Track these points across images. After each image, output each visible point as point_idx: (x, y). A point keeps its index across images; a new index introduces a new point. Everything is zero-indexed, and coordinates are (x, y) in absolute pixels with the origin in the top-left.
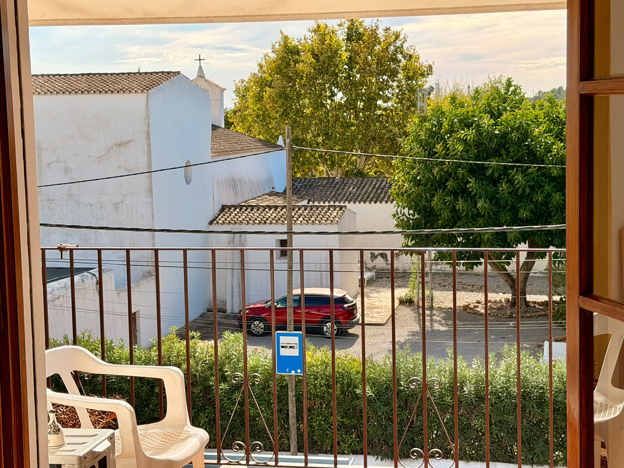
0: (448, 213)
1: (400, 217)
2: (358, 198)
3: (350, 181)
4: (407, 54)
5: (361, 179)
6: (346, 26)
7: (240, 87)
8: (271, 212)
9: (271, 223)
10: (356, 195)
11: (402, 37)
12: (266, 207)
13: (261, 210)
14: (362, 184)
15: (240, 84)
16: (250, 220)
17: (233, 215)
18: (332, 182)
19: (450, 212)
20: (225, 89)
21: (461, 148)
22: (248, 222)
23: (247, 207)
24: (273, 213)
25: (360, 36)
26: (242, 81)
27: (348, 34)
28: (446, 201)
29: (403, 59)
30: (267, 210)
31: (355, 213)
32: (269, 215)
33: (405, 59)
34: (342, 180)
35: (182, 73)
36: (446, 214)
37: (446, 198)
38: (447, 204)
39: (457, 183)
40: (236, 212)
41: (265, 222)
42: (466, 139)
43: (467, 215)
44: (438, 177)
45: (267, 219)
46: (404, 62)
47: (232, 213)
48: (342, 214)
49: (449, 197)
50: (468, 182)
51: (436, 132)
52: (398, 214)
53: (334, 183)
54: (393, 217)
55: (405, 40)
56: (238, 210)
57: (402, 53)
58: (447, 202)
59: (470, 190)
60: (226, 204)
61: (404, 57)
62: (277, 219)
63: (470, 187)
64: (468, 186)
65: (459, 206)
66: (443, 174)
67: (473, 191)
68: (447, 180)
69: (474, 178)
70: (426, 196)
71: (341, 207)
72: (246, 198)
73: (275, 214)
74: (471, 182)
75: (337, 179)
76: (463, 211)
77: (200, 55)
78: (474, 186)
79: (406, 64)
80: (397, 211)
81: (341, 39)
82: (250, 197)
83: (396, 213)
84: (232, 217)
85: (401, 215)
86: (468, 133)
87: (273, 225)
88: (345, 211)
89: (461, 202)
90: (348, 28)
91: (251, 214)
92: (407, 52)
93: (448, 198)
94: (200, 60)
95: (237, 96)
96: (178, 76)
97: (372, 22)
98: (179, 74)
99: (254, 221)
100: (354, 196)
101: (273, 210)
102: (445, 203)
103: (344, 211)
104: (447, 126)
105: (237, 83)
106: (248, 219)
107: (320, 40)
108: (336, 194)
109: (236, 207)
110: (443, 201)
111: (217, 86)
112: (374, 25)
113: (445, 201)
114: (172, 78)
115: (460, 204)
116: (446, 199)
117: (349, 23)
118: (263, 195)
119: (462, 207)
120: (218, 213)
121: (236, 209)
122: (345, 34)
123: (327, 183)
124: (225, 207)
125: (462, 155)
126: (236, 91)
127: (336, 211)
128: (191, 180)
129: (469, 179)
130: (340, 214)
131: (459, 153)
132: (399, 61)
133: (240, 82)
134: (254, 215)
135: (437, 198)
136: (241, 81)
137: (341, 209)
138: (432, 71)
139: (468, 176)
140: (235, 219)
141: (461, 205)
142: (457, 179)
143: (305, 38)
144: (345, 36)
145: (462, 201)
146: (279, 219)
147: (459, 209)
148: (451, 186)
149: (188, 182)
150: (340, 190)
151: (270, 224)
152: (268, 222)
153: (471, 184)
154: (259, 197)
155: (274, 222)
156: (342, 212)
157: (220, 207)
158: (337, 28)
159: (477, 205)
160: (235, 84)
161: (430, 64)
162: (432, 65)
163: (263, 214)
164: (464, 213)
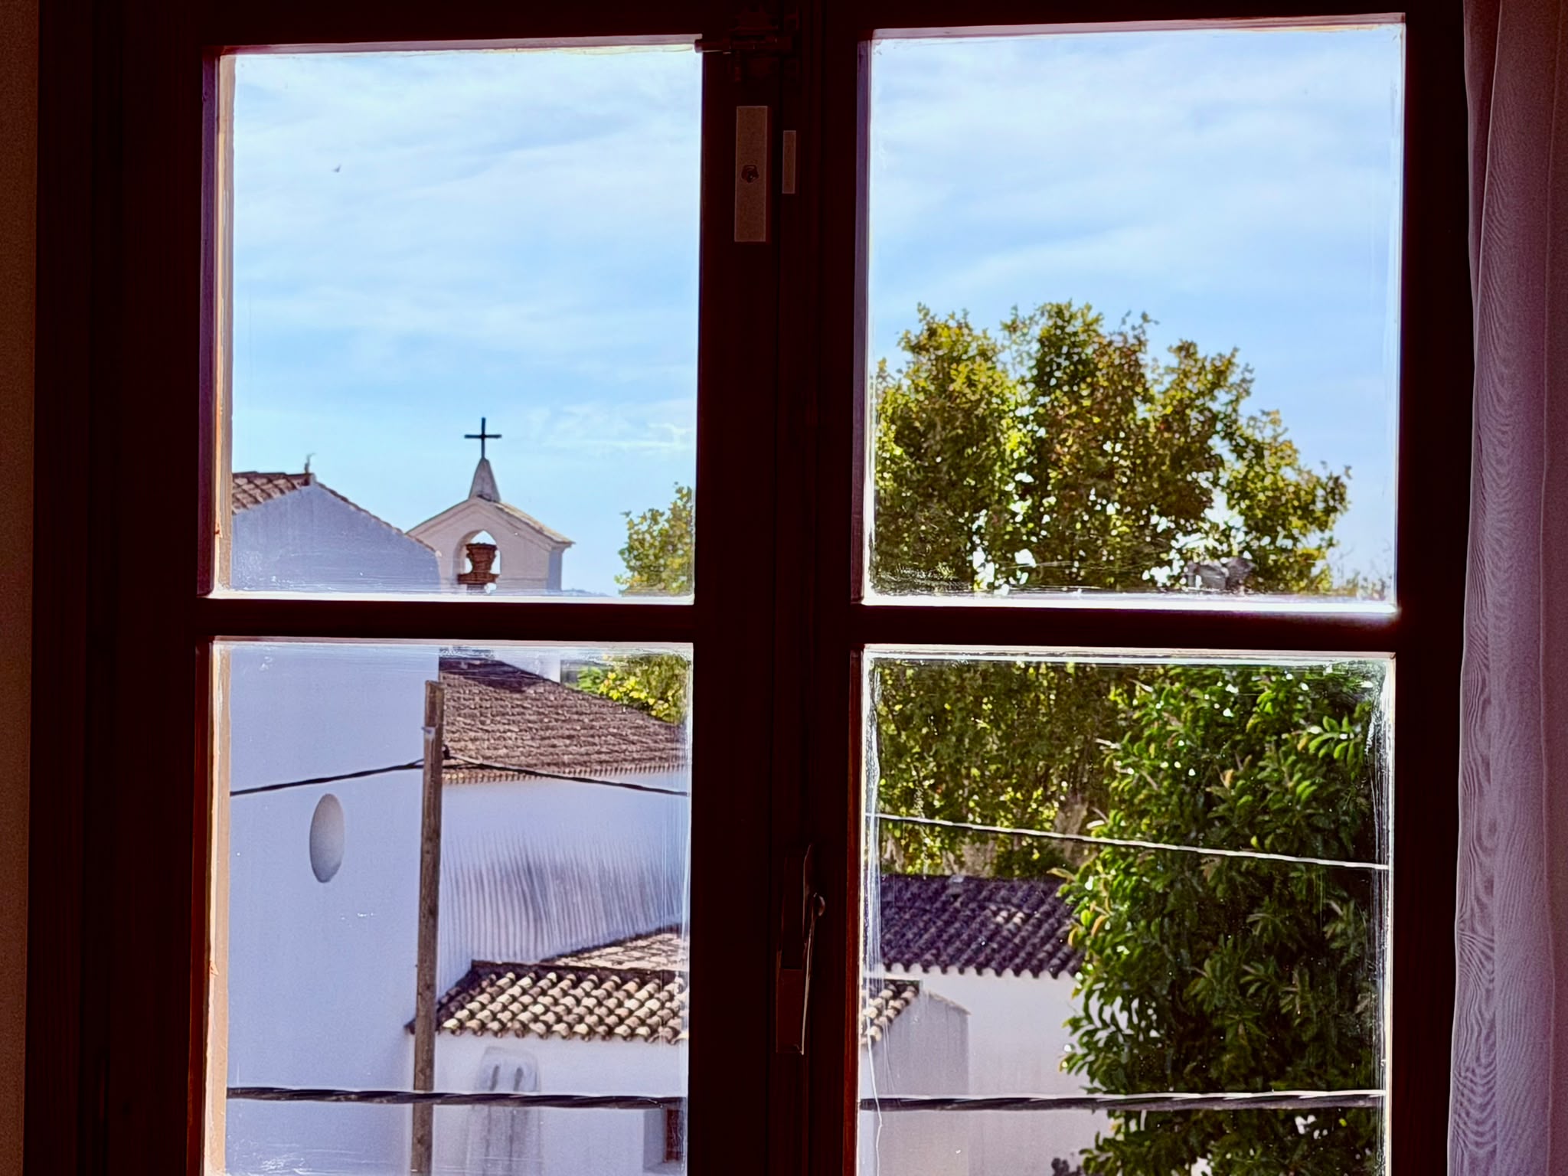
0: (1249, 1024)
1: (1096, 1030)
2: (1016, 955)
3: (1003, 892)
4: (1247, 441)
5: (1042, 885)
6: (1037, 331)
7: (648, 537)
8: (643, 994)
9: (633, 1034)
10: (1010, 946)
11: (1234, 378)
12: (629, 976)
13: (608, 985)
14: (1042, 902)
15: (644, 527)
16: (559, 1020)
17: (504, 998)
18: (937, 893)
19: (1257, 1021)
20: (568, 544)
21: (1305, 789)
22: (549, 1027)
23: (561, 972)
24: (651, 996)
25: (1082, 371)
26: (655, 516)
27: (1041, 364)
28: (1249, 978)
29: (1229, 457)
30: (631, 986)
31: (962, 1012)
32: (631, 1004)
33: (1240, 456)
34: (972, 886)
35: (320, 479)
36: (1239, 1030)
37: (1247, 968)
38: (1252, 990)
39: (1290, 918)
40: (516, 990)
41: (610, 1032)
42: (1329, 755)
43: (1320, 1037)
44: (1220, 888)
45: (621, 1021)
46: (1234, 467)
47: (502, 991)
48: (898, 1012)
49: (1261, 967)
50: (1330, 915)
51: (1232, 725)
52: (1089, 1017)
53: (943, 898)
54: (1069, 1029)
55: (1244, 389)
56: (526, 982)
57: (1229, 435)
58: (1250, 983)
59: (1336, 945)
60: (489, 959)
61: (1239, 452)
62: (655, 1019)
63: (1334, 937)
64: (1329, 930)
65: (1293, 1001)
66: (1239, 879)
67: (1344, 950)
68: (1254, 903)
69: (1352, 905)
70: (1176, 954)
71: (899, 988)
72: (584, 939)
73: (654, 1004)
74: (1340, 918)
75: (956, 884)
76: (1306, 1021)
77: (484, 421)
78: (1350, 932)
79: (1245, 477)
80: (1086, 1008)
81: (1013, 377)
82: (603, 934)
83: (1081, 1014)
84: (496, 1006)
85: (1098, 1024)
86: (1335, 735)
87: (639, 1042)
88: (914, 1001)
89: (1298, 989)
90: (1041, 341)
91: (569, 1001)
92: (1248, 432)
93: (1254, 971)
94: (483, 437)
95: (632, 569)
96: (304, 488)
97: (1124, 322)
98: (306, 483)
99: (570, 1026)
100: (1002, 946)
101: (650, 987)
102: (1243, 989)
103: (907, 1002)
104: (1268, 707)
105: (636, 522)
106: (550, 1018)
107: (936, 378)
108: (939, 936)
109: (521, 972)
110: (1237, 978)
111: (540, 532)
112: (1130, 334)
113: (1242, 981)
114: (277, 495)
115: (1295, 993)
116: (1247, 973)
117: (1051, 323)
118: (659, 931)
119: (1302, 1008)
120: (453, 993)
121: (519, 977)
122: (1033, 363)
123: (915, 897)
124: (481, 971)
125: (1311, 815)
126: (631, 549)
127: (878, 1001)
128: (338, 865)
129: (1335, 906)
130: (890, 1013)
131: (1298, 808)
132: (1218, 462)
133: (644, 518)
134: (578, 1002)
135: (1213, 970)
136: (649, 515)
137: (896, 995)
138: (1342, 499)
139: (1328, 895)
140: (505, 1016)
141: (1295, 999)
142: (1291, 902)
143: (882, 370)
144: (1031, 368)
145: (1303, 986)
146: (664, 1023)
147: (1290, 1012)
148: (1264, 929)
149: (322, 873)
150: (957, 925)
151: (625, 1038)
152: (621, 1030)
153: (1340, 927)
154: (638, 937)
155: (643, 1031)
156: (897, 1004)
157: (464, 969)
158: (998, 336)
159: (1357, 1003)
160: (631, 525)
161: (1335, 475)
162: (1344, 480)
163: (611, 1003)
164: (1311, 1031)
